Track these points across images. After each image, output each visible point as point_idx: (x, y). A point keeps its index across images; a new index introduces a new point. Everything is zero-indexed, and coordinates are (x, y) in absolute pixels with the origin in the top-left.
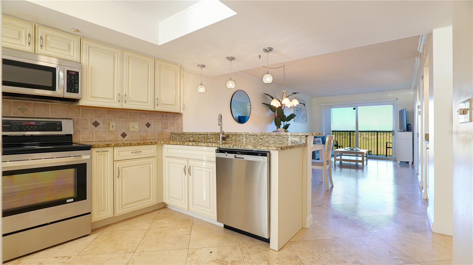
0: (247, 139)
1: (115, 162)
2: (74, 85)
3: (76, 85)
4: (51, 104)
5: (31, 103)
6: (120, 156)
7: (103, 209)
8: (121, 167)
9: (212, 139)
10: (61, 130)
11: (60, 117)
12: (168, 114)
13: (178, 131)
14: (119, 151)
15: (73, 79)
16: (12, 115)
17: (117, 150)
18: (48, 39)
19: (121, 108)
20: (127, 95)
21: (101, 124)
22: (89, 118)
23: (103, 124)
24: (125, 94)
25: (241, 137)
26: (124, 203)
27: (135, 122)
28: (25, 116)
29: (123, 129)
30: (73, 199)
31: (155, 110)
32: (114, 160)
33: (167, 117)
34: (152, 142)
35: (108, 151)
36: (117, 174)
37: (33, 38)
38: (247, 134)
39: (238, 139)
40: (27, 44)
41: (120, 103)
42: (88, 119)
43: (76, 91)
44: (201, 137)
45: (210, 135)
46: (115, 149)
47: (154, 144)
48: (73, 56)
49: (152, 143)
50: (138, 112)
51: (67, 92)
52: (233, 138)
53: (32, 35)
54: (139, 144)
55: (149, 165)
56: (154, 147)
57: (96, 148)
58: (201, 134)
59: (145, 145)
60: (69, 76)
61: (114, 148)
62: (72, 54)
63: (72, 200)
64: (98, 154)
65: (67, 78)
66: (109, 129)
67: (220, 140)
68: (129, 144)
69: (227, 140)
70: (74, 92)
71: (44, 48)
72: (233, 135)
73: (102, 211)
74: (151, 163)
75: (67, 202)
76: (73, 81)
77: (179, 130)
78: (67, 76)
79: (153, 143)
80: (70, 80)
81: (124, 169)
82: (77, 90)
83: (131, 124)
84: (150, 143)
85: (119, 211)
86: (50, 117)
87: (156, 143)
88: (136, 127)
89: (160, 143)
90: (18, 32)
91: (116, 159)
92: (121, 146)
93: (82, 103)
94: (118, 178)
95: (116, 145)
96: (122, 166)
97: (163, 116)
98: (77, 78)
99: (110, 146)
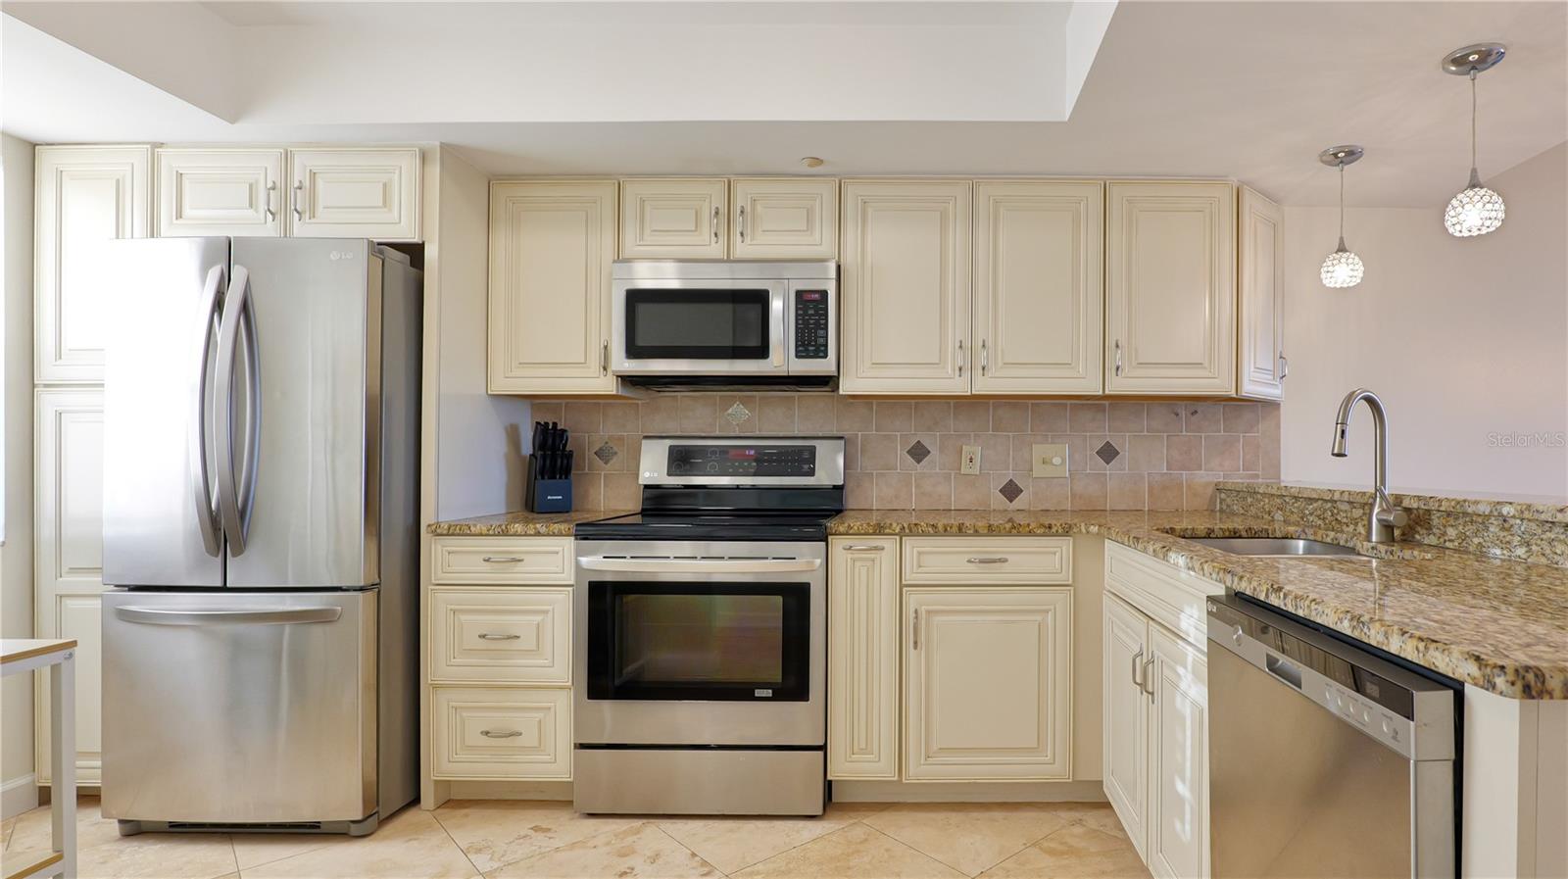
0: (1528, 545)
1: (904, 589)
2: (816, 333)
3: (822, 332)
4: (799, 397)
5: (754, 397)
6: (920, 570)
7: (864, 746)
8: (929, 612)
9: (1352, 527)
10: (811, 473)
11: (820, 434)
12: (1200, 407)
13: (1257, 476)
14: (919, 553)
15: (813, 315)
16: (717, 433)
17: (913, 547)
18: (759, 208)
19: (969, 393)
20: (990, 343)
21: (934, 452)
22: (899, 434)
23: (941, 450)
24: (984, 341)
25: (1492, 529)
26: (935, 747)
27: (1052, 443)
28: (742, 435)
29: (1009, 469)
30: (770, 691)
31: (1107, 392)
32: (904, 582)
33: (1196, 416)
34: (1053, 522)
35: (883, 549)
36: (910, 633)
37: (727, 218)
38: (1526, 515)
39: (1476, 541)
40: (714, 238)
41: (967, 375)
42: (896, 436)
43: (821, 352)
44: (1311, 514)
45: (1346, 507)
46: (908, 542)
47: (1057, 534)
48: (819, 242)
49: (1050, 527)
50: (1066, 404)
51: (797, 356)
52: (1452, 532)
53: (723, 210)
54: (992, 531)
55: (1039, 618)
56: (1064, 546)
57: (840, 534)
58: (1311, 500)
59: (1019, 534)
60: (800, 309)
61: (904, 538)
62: (817, 235)
63: (769, 693)
64: (850, 556)
65: (797, 315)
66: (960, 470)
67: (1368, 538)
68: (955, 529)
69: (1420, 544)
70: (816, 356)
71: (748, 239)
72: (1449, 514)
73: (862, 751)
74: (1047, 611)
75: (756, 695)
76: (812, 322)
77: (1260, 473)
78: (797, 309)
79: (1054, 530)
80: (803, 319)
81: (937, 619)
82: (823, 348)
83: (1039, 450)
84: (1042, 530)
85: (921, 771)
86: (796, 433)
87: (1067, 531)
88: (1057, 461)
89: (1084, 531)
90: (694, 211)
91: (908, 578)
92: (924, 534)
93: (846, 387)
94: (915, 648)
95: (907, 531)
96: (931, 608)
97: (1177, 415)
98: (821, 309)
99: (887, 531)
